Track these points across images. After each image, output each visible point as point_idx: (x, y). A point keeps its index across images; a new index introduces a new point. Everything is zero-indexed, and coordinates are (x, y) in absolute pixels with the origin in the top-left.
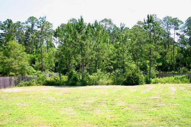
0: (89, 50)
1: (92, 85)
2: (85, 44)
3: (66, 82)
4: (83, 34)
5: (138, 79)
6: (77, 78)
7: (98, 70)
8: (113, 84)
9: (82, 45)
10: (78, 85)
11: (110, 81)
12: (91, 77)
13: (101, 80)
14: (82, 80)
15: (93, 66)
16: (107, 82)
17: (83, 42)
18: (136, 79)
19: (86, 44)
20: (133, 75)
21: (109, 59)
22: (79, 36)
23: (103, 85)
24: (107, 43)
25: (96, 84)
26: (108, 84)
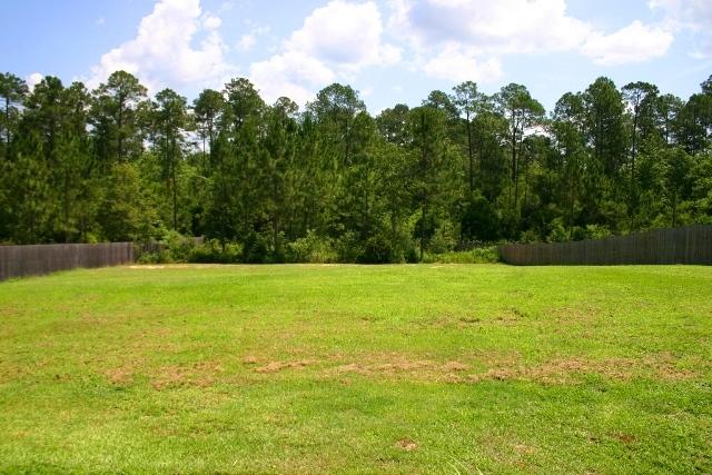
0: (292, 192)
1: (296, 262)
2: (284, 178)
3: (239, 256)
4: (280, 159)
5: (388, 251)
6: (264, 248)
7: (308, 231)
8: (340, 261)
9: (277, 180)
10: (268, 263)
11: (335, 255)
12: (294, 245)
13: (315, 254)
14: (275, 253)
15: (297, 223)
16: (326, 257)
17: (281, 175)
18: (383, 250)
19: (287, 180)
20: (378, 243)
21: (335, 208)
22: (272, 163)
23: (320, 262)
24: (333, 168)
25: (305, 261)
26: (329, 261)
